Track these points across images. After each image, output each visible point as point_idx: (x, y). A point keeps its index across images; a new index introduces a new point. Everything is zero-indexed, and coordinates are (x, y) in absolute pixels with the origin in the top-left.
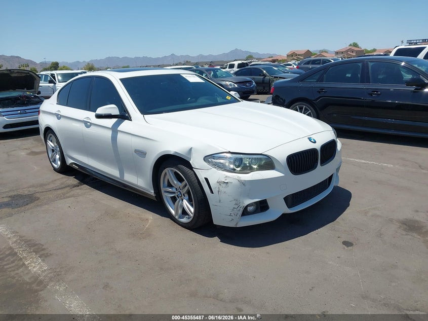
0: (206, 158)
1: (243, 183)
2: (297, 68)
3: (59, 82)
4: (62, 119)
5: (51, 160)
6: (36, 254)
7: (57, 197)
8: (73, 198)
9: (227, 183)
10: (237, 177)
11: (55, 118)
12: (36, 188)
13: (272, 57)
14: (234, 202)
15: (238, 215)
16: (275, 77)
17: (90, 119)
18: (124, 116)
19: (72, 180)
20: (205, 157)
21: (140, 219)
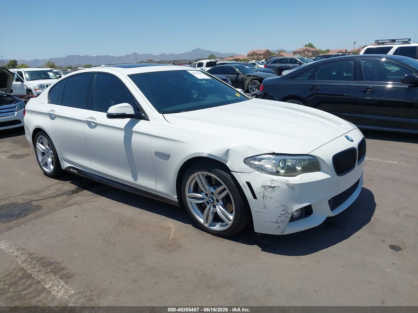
0: (247, 161)
1: (292, 187)
2: (265, 66)
3: (27, 80)
4: (57, 120)
5: (41, 164)
6: (55, 274)
7: (58, 206)
8: (76, 206)
9: (274, 187)
10: (284, 181)
11: (48, 119)
12: (30, 195)
13: (233, 57)
14: (282, 208)
15: (286, 222)
16: (248, 76)
17: (94, 119)
18: (139, 115)
19: (68, 186)
20: (246, 159)
21: (162, 227)
